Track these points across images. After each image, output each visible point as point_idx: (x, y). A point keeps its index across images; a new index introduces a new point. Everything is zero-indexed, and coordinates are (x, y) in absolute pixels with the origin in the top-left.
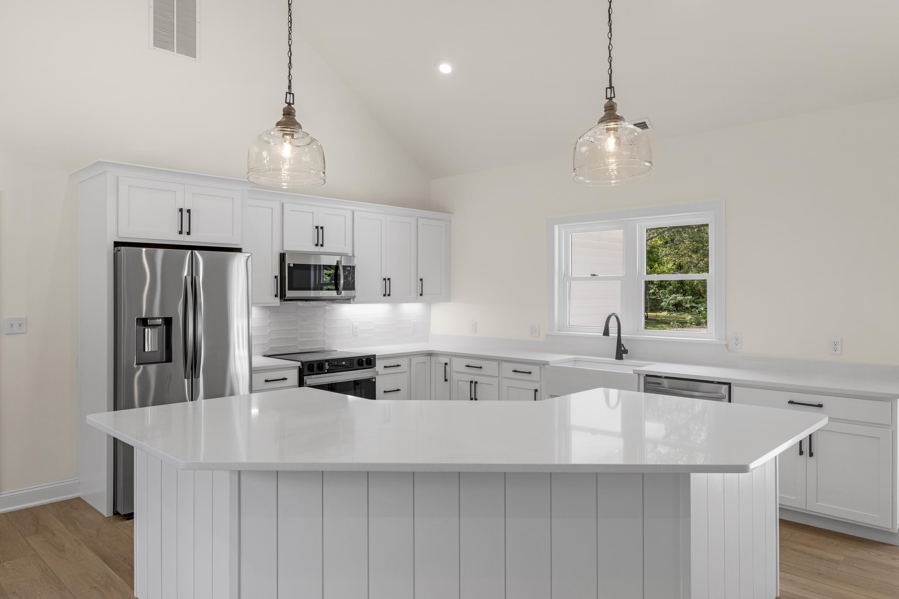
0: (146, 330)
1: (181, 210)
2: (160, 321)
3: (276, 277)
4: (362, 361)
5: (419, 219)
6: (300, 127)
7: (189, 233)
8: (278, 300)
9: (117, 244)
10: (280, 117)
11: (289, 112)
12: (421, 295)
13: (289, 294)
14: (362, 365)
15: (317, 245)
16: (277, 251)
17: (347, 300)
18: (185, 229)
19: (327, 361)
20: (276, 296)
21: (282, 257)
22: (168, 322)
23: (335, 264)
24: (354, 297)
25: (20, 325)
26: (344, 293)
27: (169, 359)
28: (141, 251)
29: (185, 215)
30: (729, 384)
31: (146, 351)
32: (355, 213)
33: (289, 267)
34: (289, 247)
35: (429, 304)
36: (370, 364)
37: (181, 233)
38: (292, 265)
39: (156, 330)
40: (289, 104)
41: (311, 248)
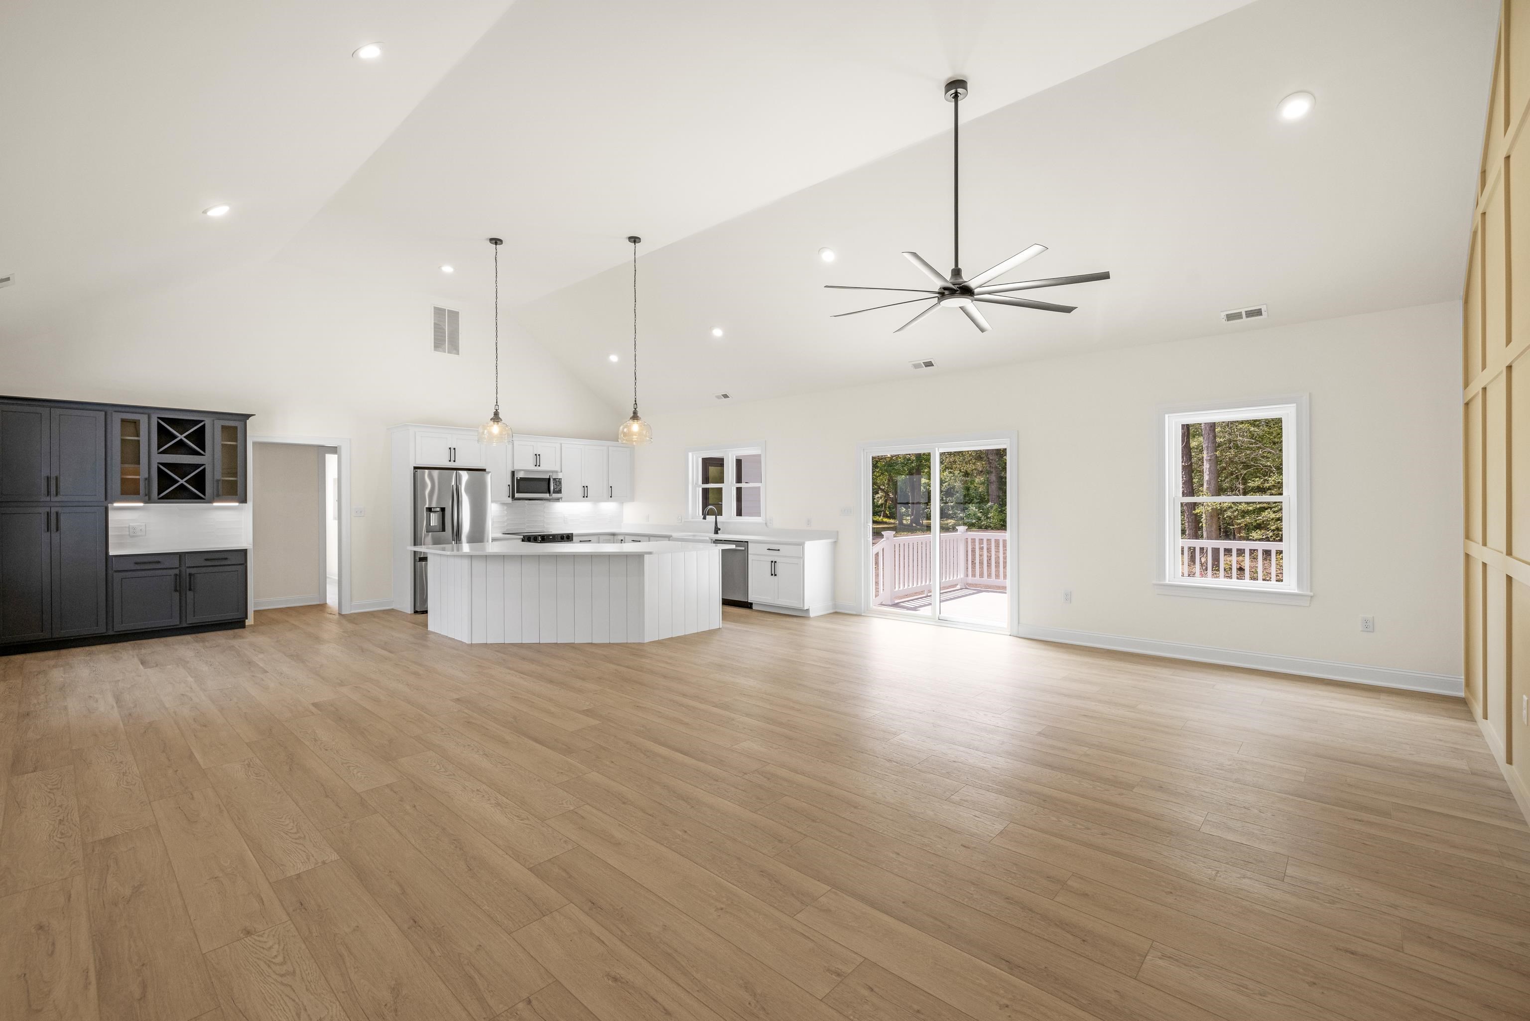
0: (431, 514)
1: (450, 448)
2: (438, 509)
3: (509, 485)
4: (563, 536)
5: (610, 448)
6: (501, 420)
7: (454, 461)
8: (510, 499)
9: (415, 468)
10: (492, 416)
11: (496, 414)
12: (611, 497)
13: (517, 495)
14: (563, 539)
15: (536, 466)
16: (510, 470)
17: (558, 500)
18: (453, 459)
19: (540, 535)
20: (509, 497)
21: (513, 473)
22: (443, 510)
23: (548, 477)
24: (561, 498)
25: (361, 512)
26: (555, 496)
27: (444, 530)
28: (425, 471)
29: (453, 451)
30: (747, 542)
31: (431, 525)
32: (563, 445)
33: (517, 479)
34: (516, 468)
35: (622, 503)
36: (569, 539)
37: (450, 461)
38: (519, 478)
39: (436, 514)
40: (497, 410)
41: (532, 467)
